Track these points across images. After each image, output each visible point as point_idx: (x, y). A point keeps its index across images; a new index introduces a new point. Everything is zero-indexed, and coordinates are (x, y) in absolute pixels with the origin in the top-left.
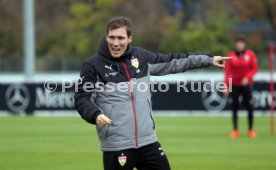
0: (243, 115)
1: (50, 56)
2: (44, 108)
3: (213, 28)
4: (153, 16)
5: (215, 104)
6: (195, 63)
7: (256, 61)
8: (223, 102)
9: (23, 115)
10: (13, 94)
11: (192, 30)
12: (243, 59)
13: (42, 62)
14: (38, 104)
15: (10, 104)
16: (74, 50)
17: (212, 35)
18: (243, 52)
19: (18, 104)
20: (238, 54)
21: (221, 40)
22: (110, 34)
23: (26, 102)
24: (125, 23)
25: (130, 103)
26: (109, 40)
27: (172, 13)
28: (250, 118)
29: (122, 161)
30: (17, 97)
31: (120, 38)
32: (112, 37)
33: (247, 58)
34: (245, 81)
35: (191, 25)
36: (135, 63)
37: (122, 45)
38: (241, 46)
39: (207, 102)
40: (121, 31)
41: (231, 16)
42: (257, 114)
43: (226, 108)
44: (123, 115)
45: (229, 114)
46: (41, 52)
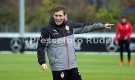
0: (125, 54)
1: (32, 25)
2: (29, 50)
3: (111, 11)
4: (82, 5)
5: (112, 49)
6: (96, 27)
7: (131, 28)
8: (116, 48)
9: (18, 53)
10: (14, 43)
11: (101, 13)
12: (125, 27)
13: (28, 27)
14: (26, 48)
15: (12, 47)
16: (43, 21)
17: (111, 15)
18: (126, 24)
19: (16, 48)
20: (123, 24)
21: (115, 18)
22: (55, 14)
23: (20, 47)
24: (63, 9)
25: (65, 47)
26: (55, 17)
27: (92, 4)
28: (129, 56)
29: (62, 75)
30: (16, 44)
31: (60, 16)
32: (57, 16)
33: (127, 26)
34: (126, 38)
35: (101, 10)
36: (67, 28)
37: (61, 19)
38: (124, 20)
39: (108, 48)
40: (61, 13)
41: (120, 6)
42: (132, 54)
43: (117, 51)
44: (62, 53)
45: (118, 54)
46: (27, 22)
